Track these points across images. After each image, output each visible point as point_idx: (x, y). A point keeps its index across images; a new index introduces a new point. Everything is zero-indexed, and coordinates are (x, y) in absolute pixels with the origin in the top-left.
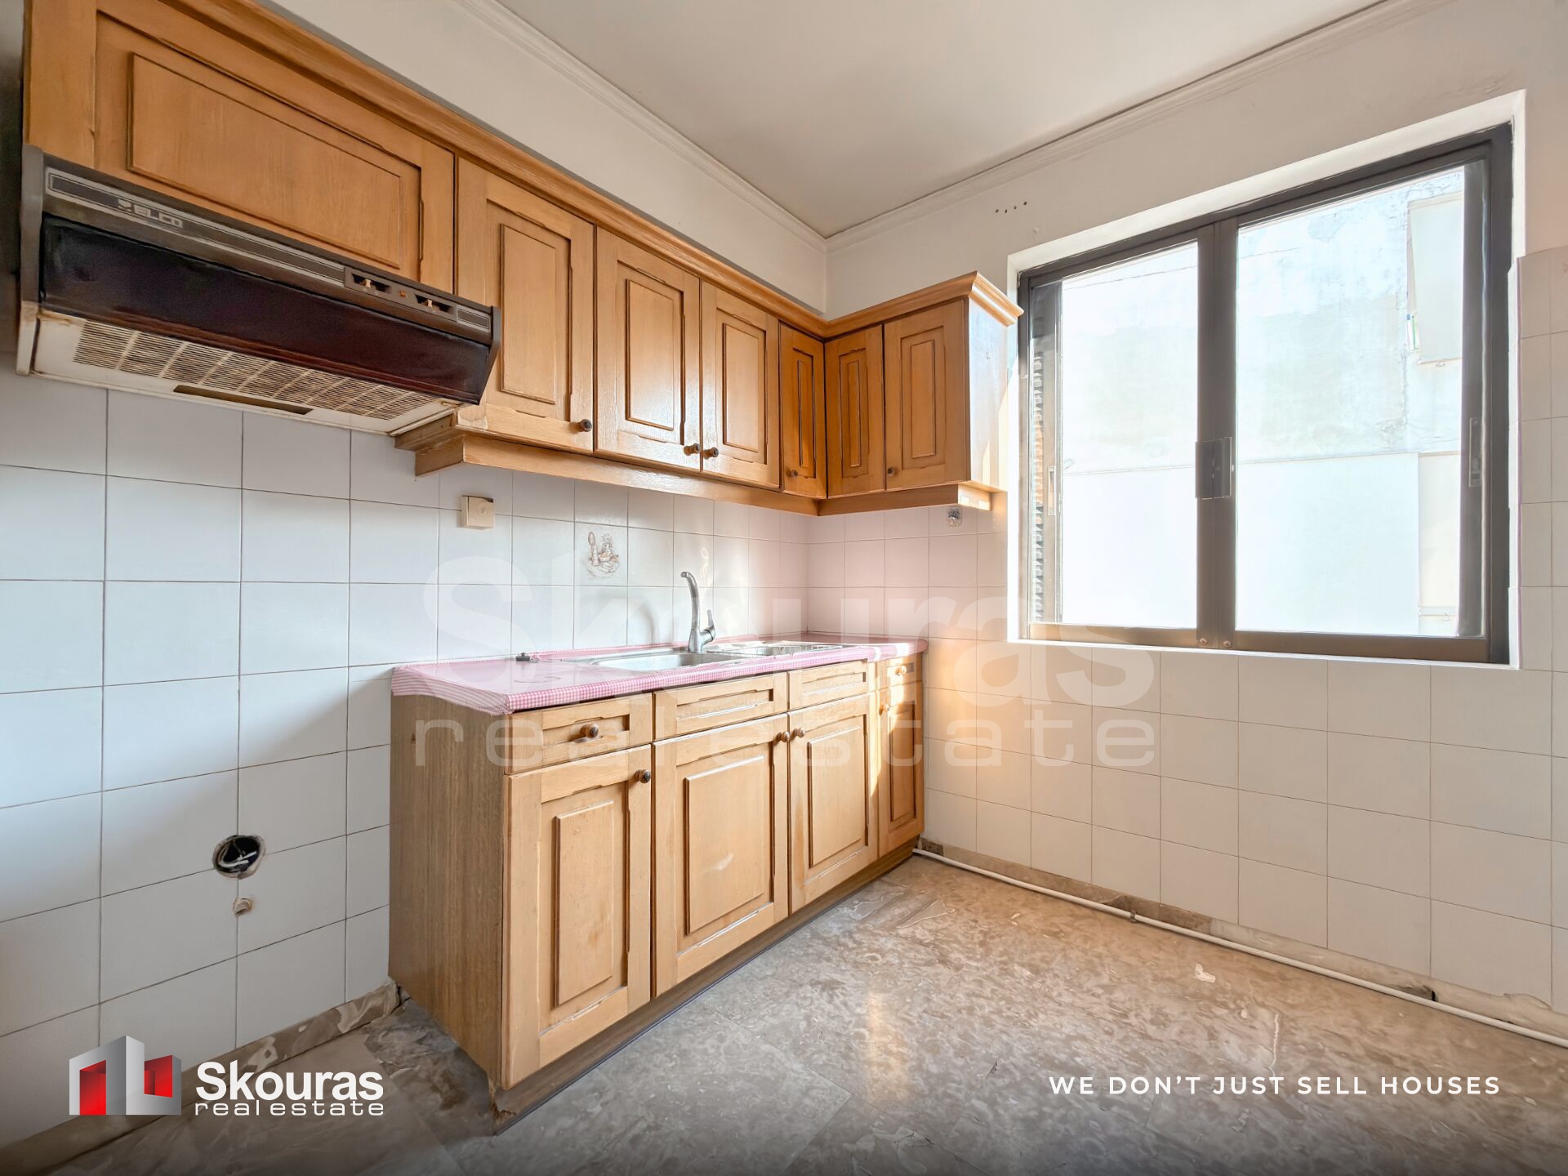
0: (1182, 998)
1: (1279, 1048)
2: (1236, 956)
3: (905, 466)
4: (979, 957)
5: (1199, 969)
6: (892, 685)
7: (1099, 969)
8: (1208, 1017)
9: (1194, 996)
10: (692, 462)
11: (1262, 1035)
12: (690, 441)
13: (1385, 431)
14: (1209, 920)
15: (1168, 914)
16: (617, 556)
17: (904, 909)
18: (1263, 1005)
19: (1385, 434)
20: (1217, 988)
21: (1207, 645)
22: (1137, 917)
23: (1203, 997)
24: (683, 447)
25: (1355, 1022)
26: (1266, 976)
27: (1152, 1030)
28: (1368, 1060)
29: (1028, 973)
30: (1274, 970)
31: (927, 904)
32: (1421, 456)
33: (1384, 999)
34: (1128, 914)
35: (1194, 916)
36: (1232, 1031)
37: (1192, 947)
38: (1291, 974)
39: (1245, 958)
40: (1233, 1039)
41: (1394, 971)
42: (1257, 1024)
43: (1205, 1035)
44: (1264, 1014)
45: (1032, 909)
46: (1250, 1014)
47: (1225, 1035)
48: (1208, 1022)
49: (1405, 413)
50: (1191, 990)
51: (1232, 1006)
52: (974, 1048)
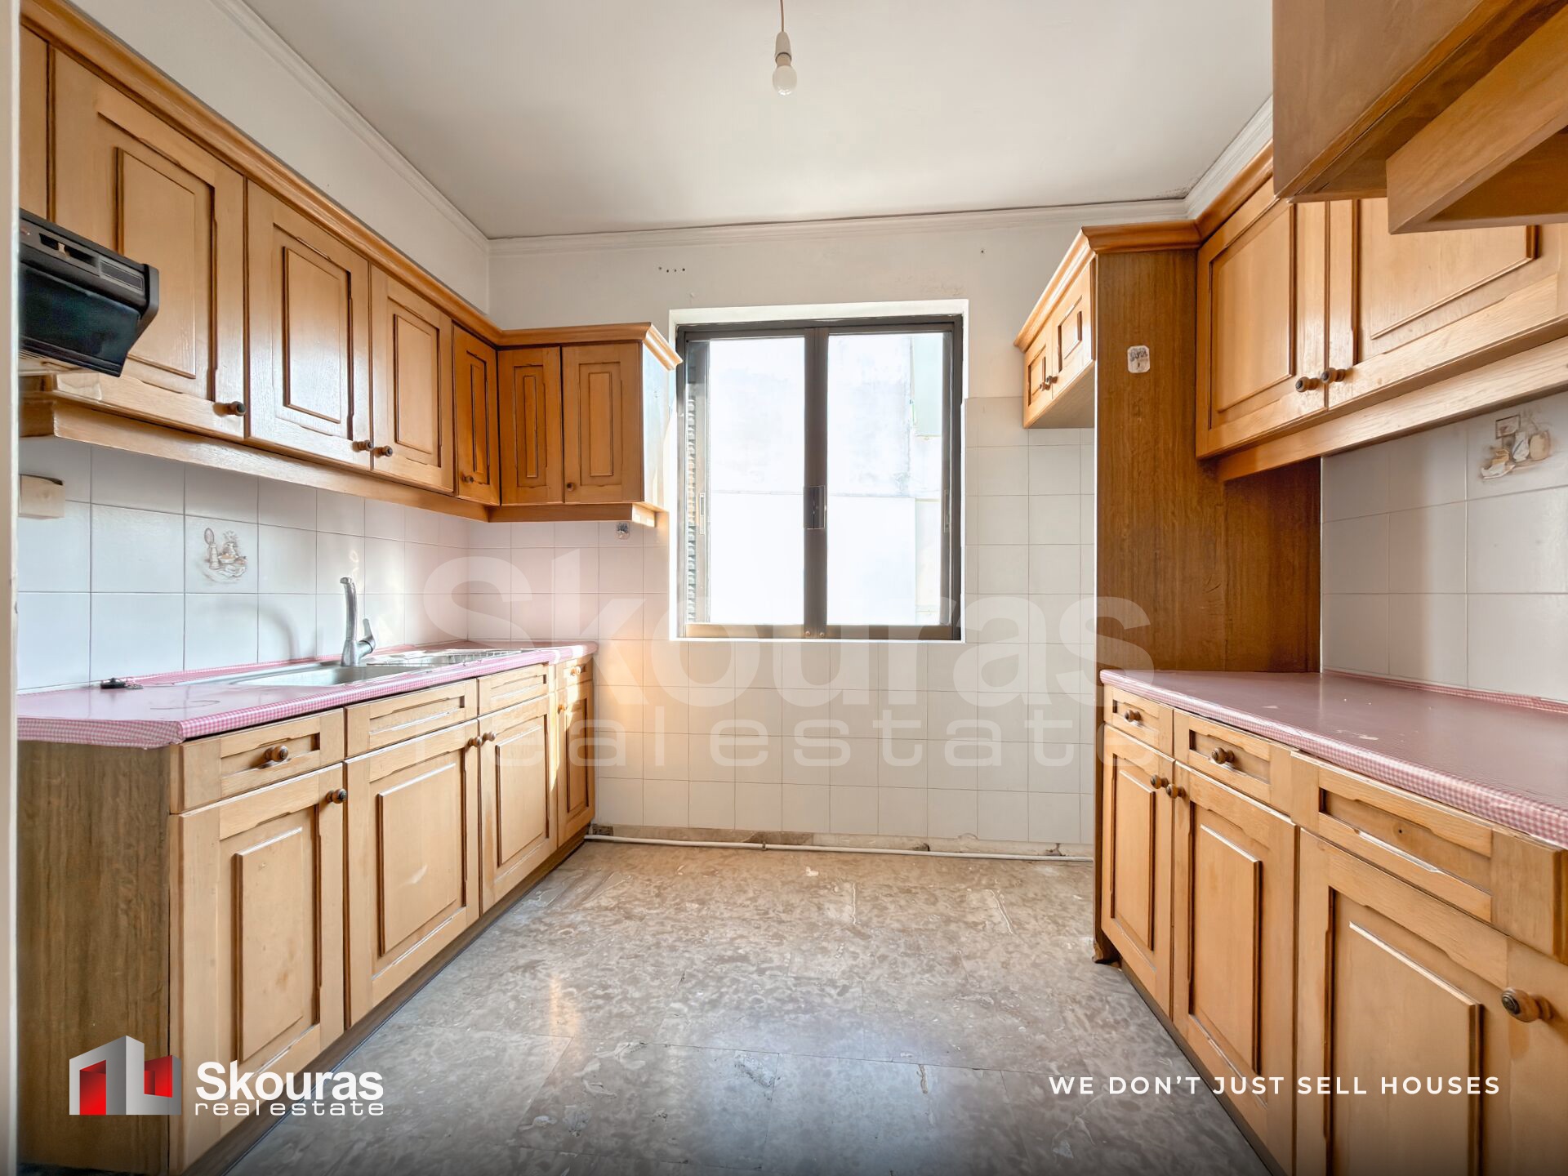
0: (798, 892)
1: (856, 903)
2: (829, 855)
3: (583, 483)
4: (657, 906)
5: (808, 870)
6: (568, 684)
7: (746, 888)
8: (816, 897)
9: (807, 887)
10: (361, 460)
11: (847, 899)
12: (360, 436)
13: (898, 480)
14: (812, 835)
15: (787, 838)
16: (245, 558)
17: (585, 887)
18: (846, 881)
19: (898, 483)
20: (819, 878)
21: (810, 636)
22: (767, 846)
23: (812, 886)
24: (350, 442)
25: (893, 875)
26: (845, 862)
27: (784, 916)
28: (900, 894)
29: (697, 906)
30: (850, 858)
31: (605, 878)
32: (917, 500)
33: (907, 858)
34: (760, 845)
35: (803, 835)
36: (830, 902)
37: (803, 856)
38: (859, 857)
39: (834, 855)
40: (832, 906)
41: (910, 838)
42: (843, 893)
43: (815, 909)
44: (847, 886)
45: (693, 859)
46: (840, 888)
47: (827, 905)
48: (815, 900)
49: (909, 469)
50: (805, 884)
51: (829, 887)
52: (665, 970)
